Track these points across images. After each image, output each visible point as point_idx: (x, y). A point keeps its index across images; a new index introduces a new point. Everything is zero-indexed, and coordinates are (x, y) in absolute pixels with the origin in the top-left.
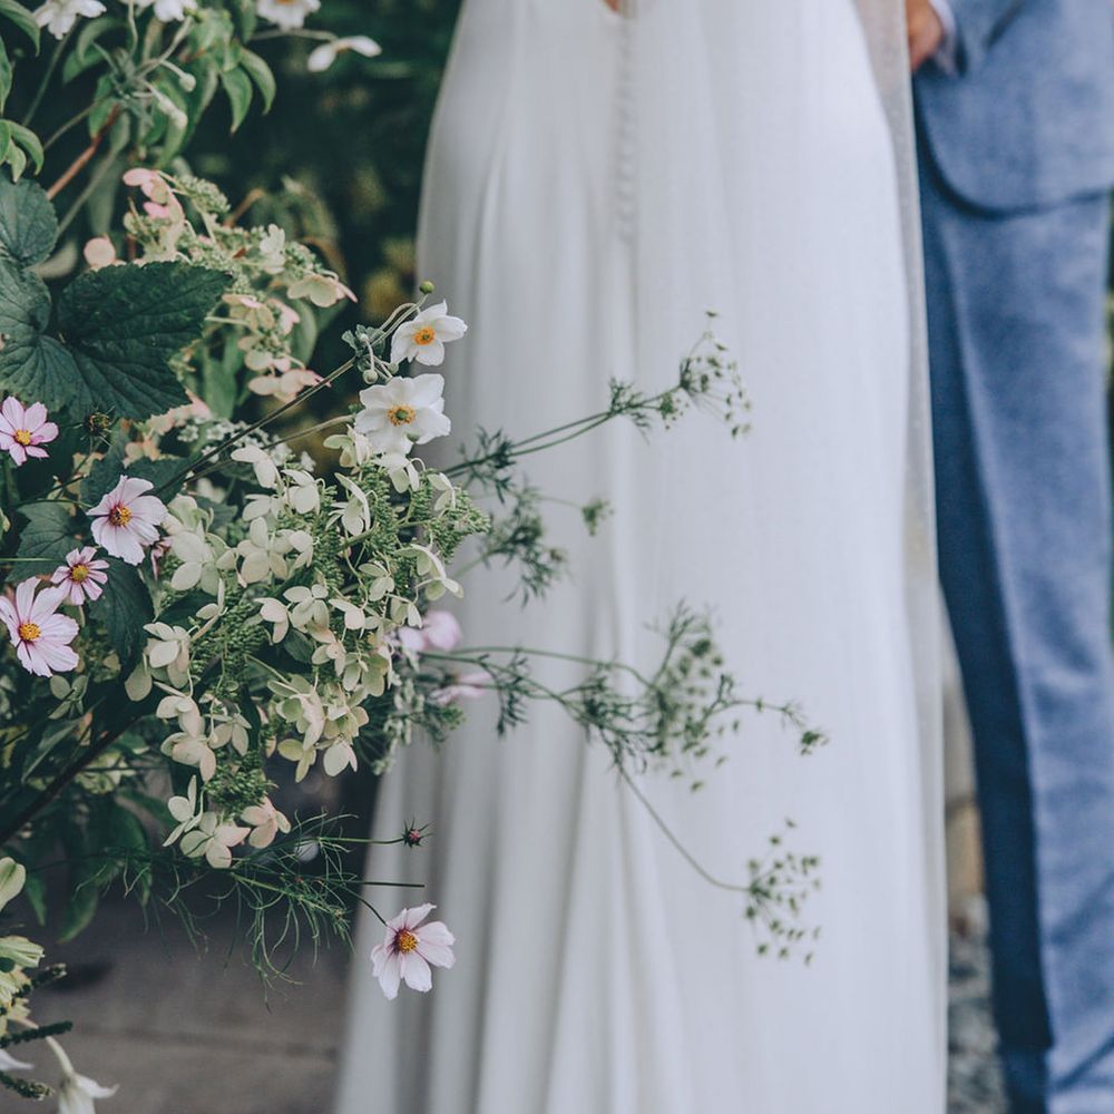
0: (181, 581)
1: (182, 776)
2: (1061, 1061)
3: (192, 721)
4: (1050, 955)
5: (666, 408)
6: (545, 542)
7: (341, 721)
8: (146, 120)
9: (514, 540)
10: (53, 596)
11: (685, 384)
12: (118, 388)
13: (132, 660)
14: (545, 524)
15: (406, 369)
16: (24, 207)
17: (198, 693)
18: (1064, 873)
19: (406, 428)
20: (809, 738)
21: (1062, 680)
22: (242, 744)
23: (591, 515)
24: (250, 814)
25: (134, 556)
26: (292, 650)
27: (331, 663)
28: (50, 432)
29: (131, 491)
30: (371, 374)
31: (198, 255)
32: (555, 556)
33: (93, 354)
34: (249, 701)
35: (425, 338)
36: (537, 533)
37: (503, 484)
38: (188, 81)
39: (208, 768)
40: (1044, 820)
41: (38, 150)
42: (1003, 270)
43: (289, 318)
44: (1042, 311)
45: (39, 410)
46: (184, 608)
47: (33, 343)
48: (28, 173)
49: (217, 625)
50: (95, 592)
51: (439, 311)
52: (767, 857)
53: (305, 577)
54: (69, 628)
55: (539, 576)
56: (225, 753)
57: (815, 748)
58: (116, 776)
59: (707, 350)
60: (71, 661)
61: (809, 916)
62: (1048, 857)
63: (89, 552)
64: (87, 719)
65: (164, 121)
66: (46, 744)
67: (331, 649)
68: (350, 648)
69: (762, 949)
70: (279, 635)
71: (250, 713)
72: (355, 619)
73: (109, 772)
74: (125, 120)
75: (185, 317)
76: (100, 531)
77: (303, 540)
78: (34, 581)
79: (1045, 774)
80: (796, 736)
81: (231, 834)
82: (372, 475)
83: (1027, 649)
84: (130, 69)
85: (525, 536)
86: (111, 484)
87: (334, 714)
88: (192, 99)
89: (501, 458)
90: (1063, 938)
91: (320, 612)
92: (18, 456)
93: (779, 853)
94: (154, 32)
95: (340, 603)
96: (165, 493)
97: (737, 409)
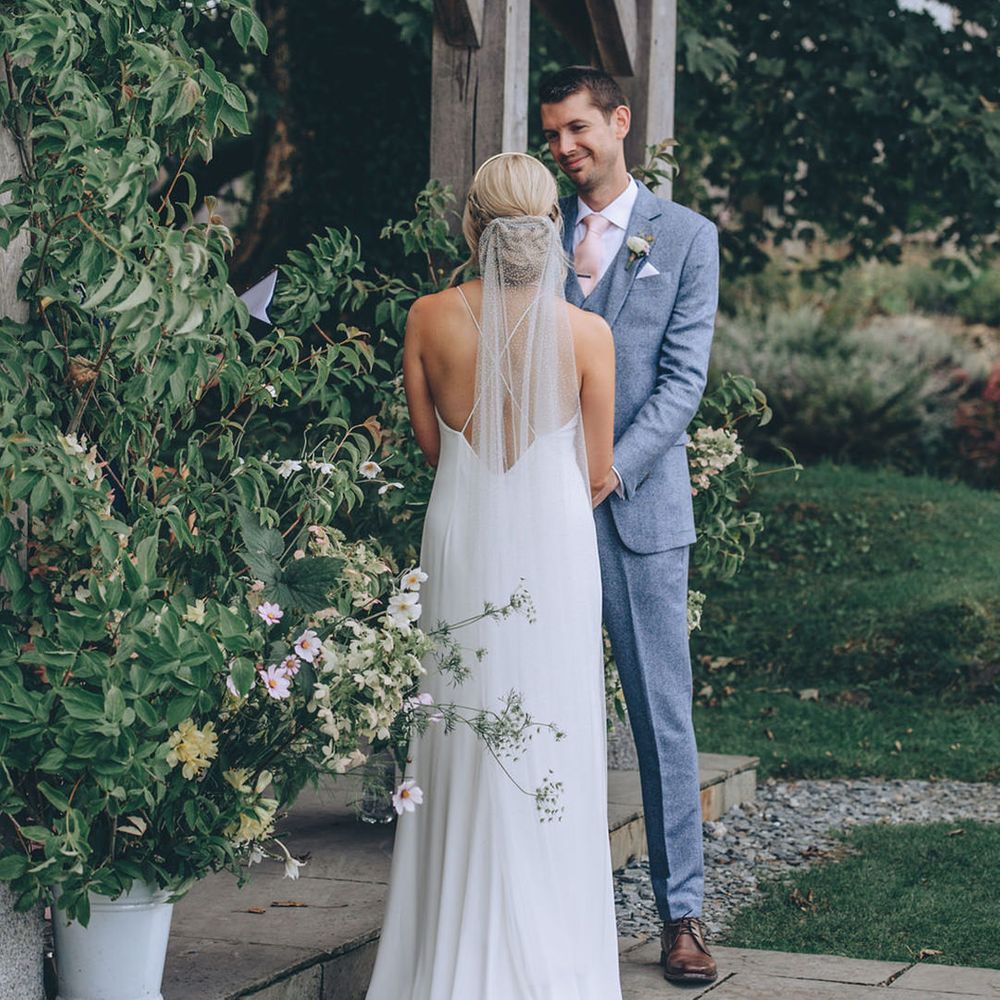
0: (327, 669)
1: (327, 739)
2: (672, 882)
3: (330, 719)
4: (667, 841)
5: (505, 612)
6: (462, 665)
7: (384, 719)
8: (317, 508)
9: (451, 664)
10: (282, 671)
11: (512, 604)
12: (305, 601)
13: (309, 698)
14: (462, 657)
15: (407, 591)
16: (272, 538)
17: (333, 711)
18: (673, 809)
19: (407, 614)
20: (559, 735)
21: (671, 734)
22: (349, 729)
23: (479, 654)
24: (352, 754)
25: (310, 659)
26: (366, 694)
27: (380, 698)
28: (280, 614)
29: (309, 635)
30: (393, 593)
31: (334, 556)
32: (466, 670)
33: (297, 590)
34: (352, 715)
35: (413, 581)
36: (459, 660)
37: (446, 641)
38: (332, 494)
39: (336, 737)
40: (665, 788)
41: (278, 519)
42: (646, 576)
43: (368, 579)
44: (661, 593)
45: (277, 606)
46: (327, 679)
47: (275, 585)
48: (274, 527)
49: (340, 685)
50: (296, 671)
51: (418, 571)
52: (542, 785)
53: (372, 667)
54: (287, 683)
55: (460, 677)
56: (343, 732)
57: (561, 739)
58: (305, 746)
59: (521, 592)
60: (287, 694)
61: (560, 803)
62: (666, 803)
63: (294, 656)
64: (294, 722)
65: (323, 508)
66: (280, 730)
67: (380, 692)
68: (387, 693)
69: (542, 820)
70: (361, 687)
71: (352, 718)
72: (388, 681)
73: (302, 745)
74: (310, 510)
75: (329, 576)
76: (298, 649)
77: (370, 653)
78: (274, 666)
79: (665, 771)
80: (553, 735)
81: (345, 761)
82: (395, 631)
83: (657, 722)
84: (311, 490)
85: (455, 662)
86: (302, 633)
87: (381, 717)
88: (334, 501)
89: (445, 631)
90: (672, 834)
91: (376, 679)
92: (269, 623)
93: (547, 784)
94: (320, 478)
95: (383, 676)
96: (323, 638)
97: (531, 613)
